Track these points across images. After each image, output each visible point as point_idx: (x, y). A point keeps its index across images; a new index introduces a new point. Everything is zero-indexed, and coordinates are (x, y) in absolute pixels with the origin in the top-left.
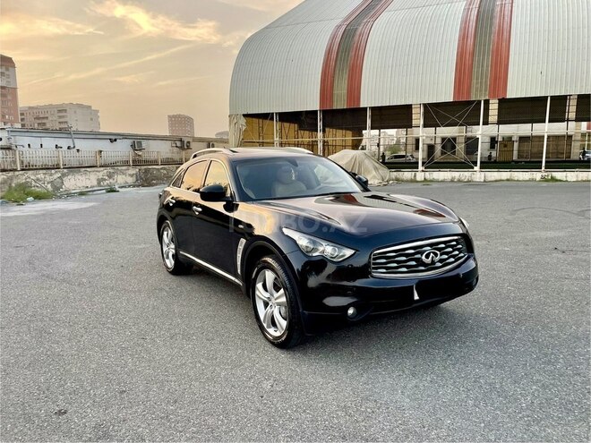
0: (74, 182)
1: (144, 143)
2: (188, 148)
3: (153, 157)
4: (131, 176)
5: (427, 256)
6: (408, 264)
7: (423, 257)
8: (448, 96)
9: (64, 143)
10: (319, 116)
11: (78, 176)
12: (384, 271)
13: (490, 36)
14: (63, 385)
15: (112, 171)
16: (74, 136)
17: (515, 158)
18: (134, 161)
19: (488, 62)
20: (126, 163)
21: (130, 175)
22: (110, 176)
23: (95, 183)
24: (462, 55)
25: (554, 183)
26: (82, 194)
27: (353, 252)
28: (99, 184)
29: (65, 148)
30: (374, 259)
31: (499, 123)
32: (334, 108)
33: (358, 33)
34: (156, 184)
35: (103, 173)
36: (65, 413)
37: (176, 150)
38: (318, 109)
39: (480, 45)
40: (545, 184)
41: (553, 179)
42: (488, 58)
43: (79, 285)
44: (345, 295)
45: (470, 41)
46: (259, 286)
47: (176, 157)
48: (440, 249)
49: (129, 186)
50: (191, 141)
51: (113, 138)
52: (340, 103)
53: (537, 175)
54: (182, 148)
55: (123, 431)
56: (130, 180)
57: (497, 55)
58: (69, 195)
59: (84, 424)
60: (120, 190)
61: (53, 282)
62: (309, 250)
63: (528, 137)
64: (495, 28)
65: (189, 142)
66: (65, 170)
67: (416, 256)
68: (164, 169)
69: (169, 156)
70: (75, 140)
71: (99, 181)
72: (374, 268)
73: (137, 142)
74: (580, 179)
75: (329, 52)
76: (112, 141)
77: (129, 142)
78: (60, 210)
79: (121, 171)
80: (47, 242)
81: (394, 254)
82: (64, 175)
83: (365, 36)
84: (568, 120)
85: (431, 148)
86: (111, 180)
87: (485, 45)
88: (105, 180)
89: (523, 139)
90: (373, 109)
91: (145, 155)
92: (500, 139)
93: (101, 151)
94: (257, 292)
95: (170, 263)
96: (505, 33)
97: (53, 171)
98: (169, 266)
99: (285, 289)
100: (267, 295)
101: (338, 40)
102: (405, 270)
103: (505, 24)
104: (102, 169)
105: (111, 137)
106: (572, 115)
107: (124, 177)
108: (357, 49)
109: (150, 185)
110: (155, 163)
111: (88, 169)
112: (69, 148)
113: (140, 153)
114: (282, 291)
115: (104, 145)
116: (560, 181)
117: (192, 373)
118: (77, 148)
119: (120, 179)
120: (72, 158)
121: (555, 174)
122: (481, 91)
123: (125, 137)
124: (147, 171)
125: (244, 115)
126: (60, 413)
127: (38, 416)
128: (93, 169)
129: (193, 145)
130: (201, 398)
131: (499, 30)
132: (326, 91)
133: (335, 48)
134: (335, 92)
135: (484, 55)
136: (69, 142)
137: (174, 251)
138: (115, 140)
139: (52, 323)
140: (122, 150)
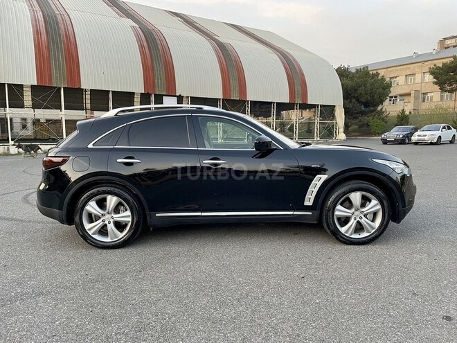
8: (32, 80)
13: (60, 37)
39: (53, 43)
42: (62, 55)
57: (69, 53)
64: (63, 32)
87: (57, 44)
94: (336, 213)
96: (71, 38)
100: (351, 211)
103: (69, 30)
114: (376, 202)
122: (60, 79)
131: (66, 34)
135: (58, 51)
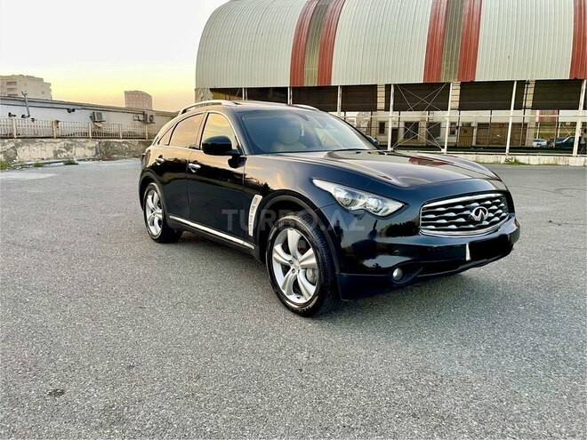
0: (27, 153)
1: (105, 115)
2: (151, 122)
3: (113, 130)
4: (91, 149)
5: (477, 213)
6: (457, 220)
7: (473, 214)
8: (418, 78)
9: (18, 111)
10: (289, 93)
11: (33, 147)
12: (433, 227)
13: (460, 19)
14: (52, 361)
15: (70, 143)
16: (29, 104)
17: (474, 144)
18: (93, 133)
19: (458, 44)
20: (85, 136)
21: (89, 148)
22: (68, 148)
23: (52, 155)
24: (433, 37)
25: (518, 166)
26: (37, 165)
27: (400, 205)
28: (56, 155)
29: (19, 116)
30: (423, 214)
31: (461, 108)
32: (305, 85)
33: (330, 9)
34: (118, 159)
35: (60, 144)
36: (62, 392)
37: (137, 123)
38: (288, 86)
39: (451, 28)
40: (510, 167)
41: (517, 162)
42: (458, 41)
43: (52, 252)
44: (392, 253)
45: (441, 23)
46: (278, 248)
47: (139, 131)
48: (488, 206)
49: (89, 160)
50: (154, 114)
51: (71, 107)
52: (311, 81)
53: (502, 159)
54: (145, 122)
55: (142, 413)
56: (90, 153)
57: (467, 37)
58: (23, 166)
59: (90, 406)
60: (79, 162)
61: (20, 249)
62: (348, 203)
63: (487, 124)
64: (466, 12)
65: (152, 116)
66: (19, 140)
67: (465, 213)
68: (126, 143)
69: (131, 129)
70: (30, 108)
71: (56, 153)
72: (423, 225)
73: (97, 113)
74: (542, 163)
75: (300, 27)
76: (69, 111)
77: (89, 113)
78: (16, 180)
79: (79, 143)
80: (7, 210)
81: (444, 209)
82: (17, 145)
83: (337, 13)
84: (525, 108)
85: (395, 131)
86: (69, 153)
87: (455, 28)
88: (62, 152)
89: (481, 126)
90: (344, 88)
91: (105, 128)
92: (460, 125)
93: (58, 122)
94: (275, 255)
95: (156, 230)
96: (475, 17)
97: (6, 141)
98: (155, 233)
99: (315, 249)
100: (289, 258)
101: (309, 15)
102: (454, 227)
103: (475, 7)
104: (59, 140)
105: (68, 107)
106: (529, 104)
107: (83, 150)
108: (329, 26)
109: (110, 159)
110: (116, 136)
111: (43, 140)
112: (23, 116)
113: (100, 125)
114: (311, 251)
115: (61, 115)
116: (523, 164)
117: (209, 344)
118: (31, 117)
119: (78, 152)
120: (26, 127)
121: (518, 158)
122: (450, 73)
123: (84, 107)
124: (107, 144)
125: (211, 89)
126: (57, 393)
127: (28, 398)
128: (49, 140)
129: (156, 119)
130: (229, 372)
131: (469, 13)
132: (297, 68)
133: (307, 24)
134: (306, 69)
135: (454, 38)
136: (23, 111)
137: (161, 216)
138: (74, 110)
139: (26, 291)
140: (81, 121)
